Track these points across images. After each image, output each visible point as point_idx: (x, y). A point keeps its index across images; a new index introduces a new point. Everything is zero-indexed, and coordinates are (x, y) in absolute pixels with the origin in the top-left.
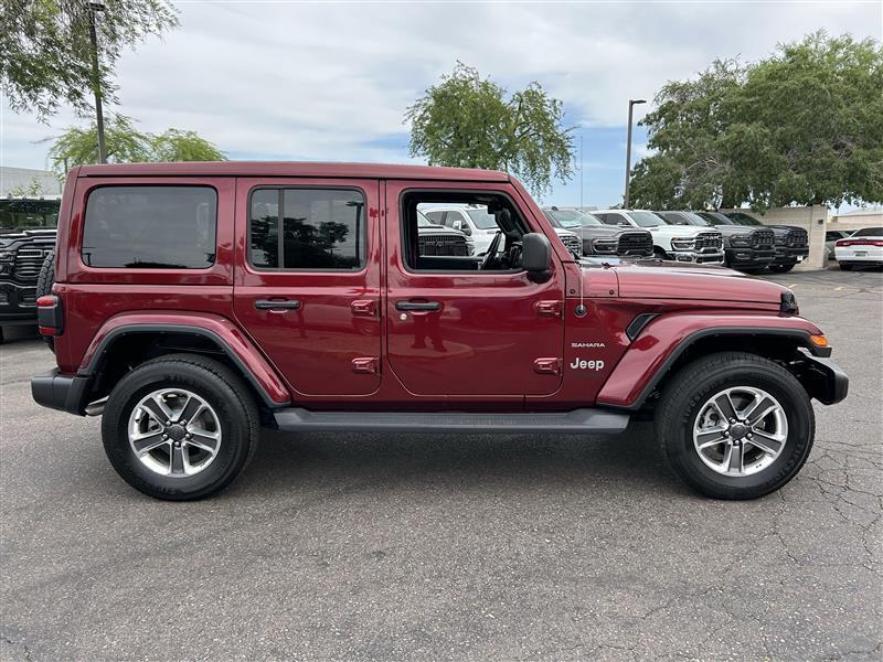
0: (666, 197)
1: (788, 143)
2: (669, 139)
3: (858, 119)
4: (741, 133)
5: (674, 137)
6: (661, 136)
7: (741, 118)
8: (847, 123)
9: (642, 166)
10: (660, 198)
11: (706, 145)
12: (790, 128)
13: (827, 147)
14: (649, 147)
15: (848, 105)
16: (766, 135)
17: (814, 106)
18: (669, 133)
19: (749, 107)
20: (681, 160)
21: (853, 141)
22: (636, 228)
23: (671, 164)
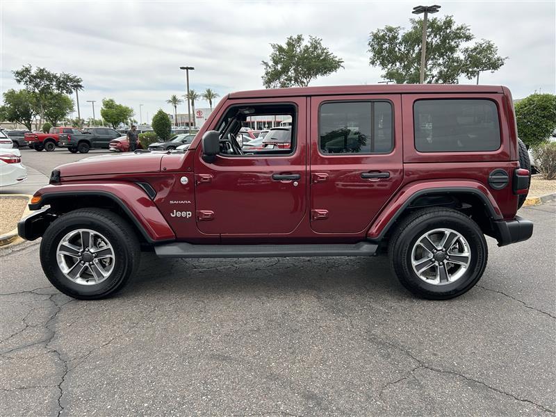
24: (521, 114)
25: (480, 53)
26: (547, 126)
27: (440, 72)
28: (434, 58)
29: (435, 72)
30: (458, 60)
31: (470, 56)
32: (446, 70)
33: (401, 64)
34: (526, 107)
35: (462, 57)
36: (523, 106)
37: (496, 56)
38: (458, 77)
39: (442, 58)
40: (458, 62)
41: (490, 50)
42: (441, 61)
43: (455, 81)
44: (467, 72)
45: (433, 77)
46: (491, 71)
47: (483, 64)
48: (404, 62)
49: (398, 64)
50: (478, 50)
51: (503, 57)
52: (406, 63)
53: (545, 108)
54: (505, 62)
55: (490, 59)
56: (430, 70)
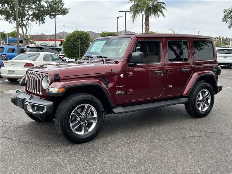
24: (70, 42)
25: (55, 4)
26: (83, 48)
27: (34, 13)
28: (30, 4)
29: (31, 12)
30: (43, 7)
31: (50, 5)
32: (37, 12)
33: (8, 5)
34: (72, 37)
35: (46, 5)
36: (71, 37)
37: (64, 7)
38: (45, 17)
39: (34, 5)
40: (43, 8)
41: (61, 3)
42: (33, 6)
43: (43, 19)
44: (50, 14)
45: (30, 16)
46: (62, 15)
47: (57, 11)
48: (10, 4)
49: (6, 5)
50: (54, 2)
51: (68, 8)
52: (11, 5)
53: (81, 39)
54: (69, 11)
55: (61, 9)
56: (27, 11)
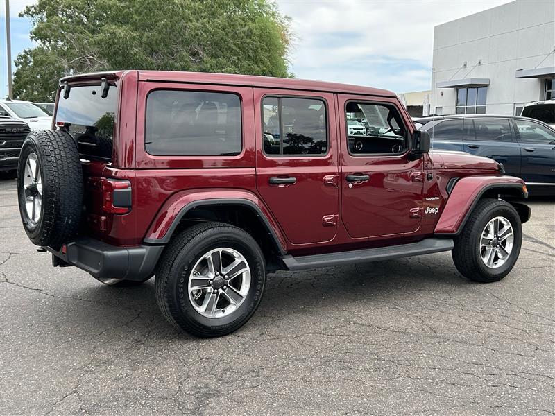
0: (51, 89)
1: (155, 47)
2: (50, 32)
3: (205, 32)
4: (113, 33)
5: (54, 31)
6: (42, 29)
7: (114, 20)
8: (197, 34)
9: (25, 57)
10: (46, 89)
11: (85, 42)
12: (154, 35)
13: (183, 53)
14: (32, 38)
15: (197, 20)
16: (134, 38)
17: (171, 17)
18: (49, 27)
19: (120, 11)
20: (63, 54)
21: (204, 50)
22: (15, 119)
23: (53, 58)
